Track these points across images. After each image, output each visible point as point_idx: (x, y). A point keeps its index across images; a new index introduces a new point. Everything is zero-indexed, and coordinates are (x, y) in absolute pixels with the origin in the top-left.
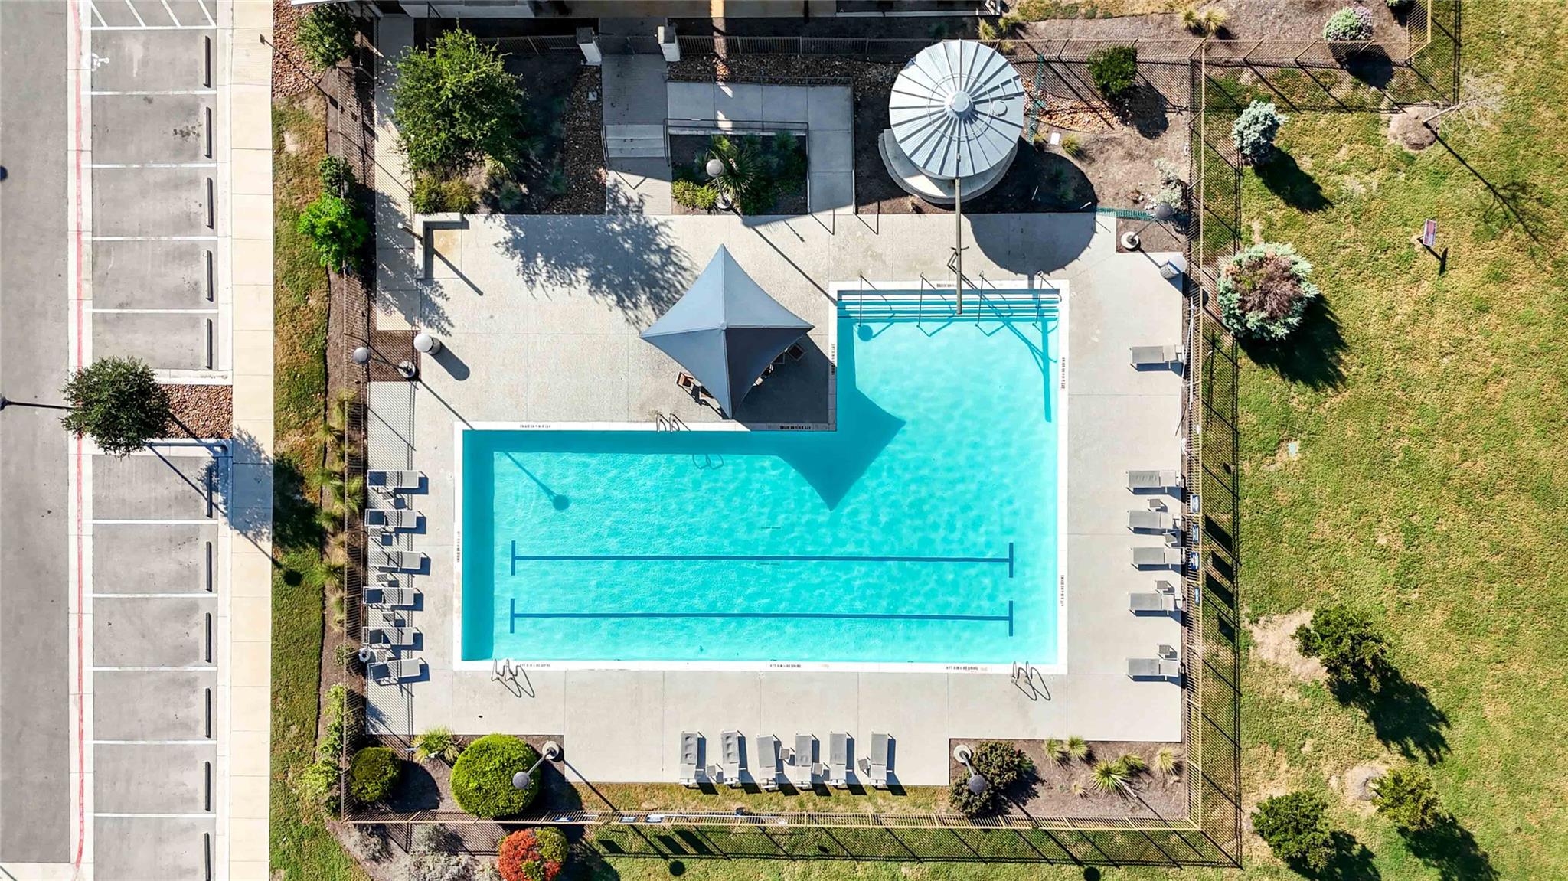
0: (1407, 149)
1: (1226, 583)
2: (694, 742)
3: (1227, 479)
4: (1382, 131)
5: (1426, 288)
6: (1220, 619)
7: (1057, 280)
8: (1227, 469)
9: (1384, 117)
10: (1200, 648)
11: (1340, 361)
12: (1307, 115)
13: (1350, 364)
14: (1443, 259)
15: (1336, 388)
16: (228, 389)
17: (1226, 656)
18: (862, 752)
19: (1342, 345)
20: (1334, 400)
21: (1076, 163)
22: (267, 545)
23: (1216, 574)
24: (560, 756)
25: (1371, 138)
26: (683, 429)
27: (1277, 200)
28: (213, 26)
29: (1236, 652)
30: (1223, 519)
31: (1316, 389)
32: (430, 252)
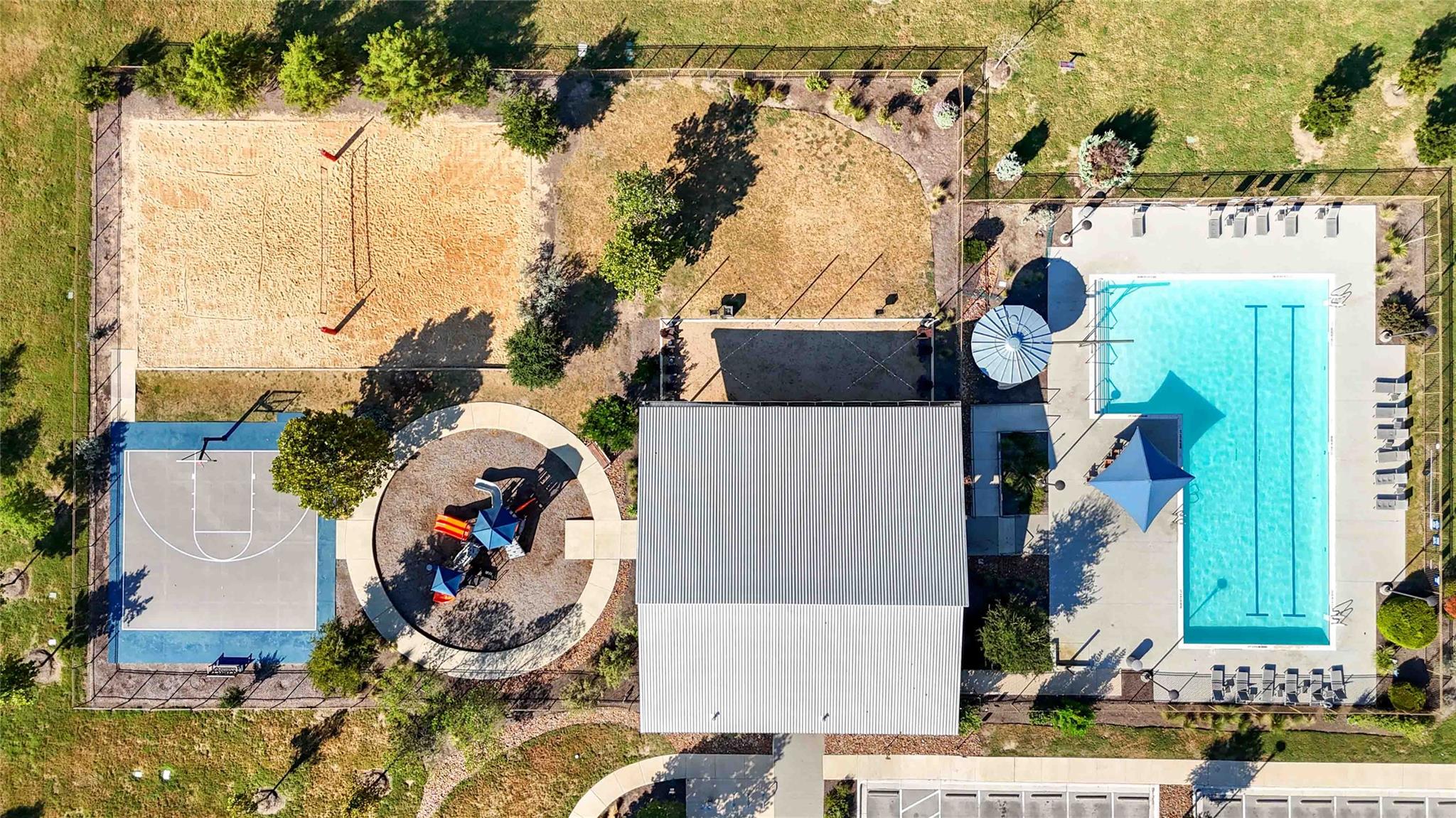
0: (1010, 77)
1: (1276, 179)
2: (1381, 502)
3: (1212, 179)
4: (999, 92)
5: (1092, 64)
6: (1299, 182)
7: (1090, 282)
8: (1205, 179)
9: (991, 91)
10: (1317, 194)
11: (1139, 113)
12: (990, 136)
13: (1141, 107)
14: (1076, 54)
15: (1156, 115)
16: (1162, 787)
17: (1321, 178)
18: (1386, 398)
19: (1129, 112)
20: (1162, 116)
21: (1017, 271)
22: (1259, 764)
23: (1271, 185)
24: (1390, 585)
25: (1003, 98)
26: (1182, 509)
27: (1041, 152)
28: (939, 792)
29: (1319, 172)
30: (1237, 181)
31: (1156, 127)
32: (1073, 662)
